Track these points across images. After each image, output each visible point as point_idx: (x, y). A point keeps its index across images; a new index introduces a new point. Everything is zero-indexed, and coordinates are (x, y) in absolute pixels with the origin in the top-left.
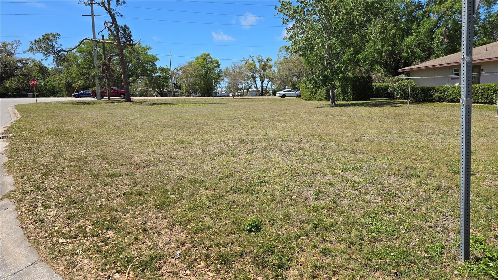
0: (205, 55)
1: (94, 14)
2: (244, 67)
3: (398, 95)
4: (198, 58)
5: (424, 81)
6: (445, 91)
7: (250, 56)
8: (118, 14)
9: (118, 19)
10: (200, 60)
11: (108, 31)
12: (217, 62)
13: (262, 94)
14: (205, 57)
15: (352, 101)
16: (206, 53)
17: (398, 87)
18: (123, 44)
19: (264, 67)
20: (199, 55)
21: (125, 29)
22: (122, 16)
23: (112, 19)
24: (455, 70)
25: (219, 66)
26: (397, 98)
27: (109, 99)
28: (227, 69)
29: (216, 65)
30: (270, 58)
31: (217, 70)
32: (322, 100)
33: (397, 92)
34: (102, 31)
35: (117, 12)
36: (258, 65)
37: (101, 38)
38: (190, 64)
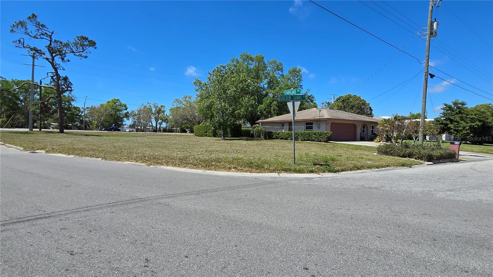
0: (115, 99)
1: (35, 65)
2: (143, 110)
3: (256, 135)
4: (109, 102)
5: (269, 128)
6: (279, 134)
7: (148, 103)
8: (61, 68)
9: (59, 72)
10: (111, 104)
11: (51, 79)
12: (125, 106)
13: (155, 131)
14: (115, 101)
15: (231, 137)
16: (117, 98)
17: (256, 131)
18: (61, 89)
19: (159, 111)
20: (110, 100)
21: (66, 79)
22: (64, 70)
23: (55, 70)
24: (282, 124)
25: (126, 109)
26: (255, 137)
27: (40, 130)
28: (133, 111)
29: (124, 108)
30: (164, 105)
31: (125, 111)
32: (211, 136)
33: (255, 134)
34: (44, 79)
35: (61, 67)
36: (154, 110)
37: (39, 82)
38: (102, 105)
